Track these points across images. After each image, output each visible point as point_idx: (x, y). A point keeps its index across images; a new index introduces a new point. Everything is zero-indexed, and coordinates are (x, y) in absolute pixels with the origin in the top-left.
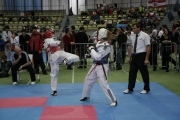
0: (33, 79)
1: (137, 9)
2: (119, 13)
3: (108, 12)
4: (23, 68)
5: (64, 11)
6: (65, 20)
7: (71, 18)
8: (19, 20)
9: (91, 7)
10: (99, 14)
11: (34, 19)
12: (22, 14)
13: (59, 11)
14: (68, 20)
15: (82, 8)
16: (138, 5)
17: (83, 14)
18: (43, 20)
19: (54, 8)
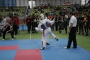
1: (59, 6)
3: (46, 7)
5: (26, 7)
6: (26, 11)
7: (29, 10)
8: (6, 11)
9: (38, 5)
10: (42, 8)
11: (12, 11)
12: (7, 8)
13: (24, 7)
14: (28, 11)
15: (34, 6)
17: (35, 8)
18: (16, 11)
19: (21, 6)
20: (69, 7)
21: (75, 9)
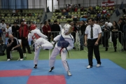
0: (22, 57)
1: (94, 8)
2: (81, 10)
3: (74, 10)
4: (15, 49)
5: (43, 9)
6: (44, 15)
7: (48, 14)
9: (62, 7)
10: (68, 11)
11: (22, 15)
12: (14, 12)
13: (40, 9)
14: (46, 15)
15: (56, 7)
16: (95, 5)
17: (57, 11)
18: (28, 15)
19: (36, 7)
20: (111, 9)
21: (121, 11)
